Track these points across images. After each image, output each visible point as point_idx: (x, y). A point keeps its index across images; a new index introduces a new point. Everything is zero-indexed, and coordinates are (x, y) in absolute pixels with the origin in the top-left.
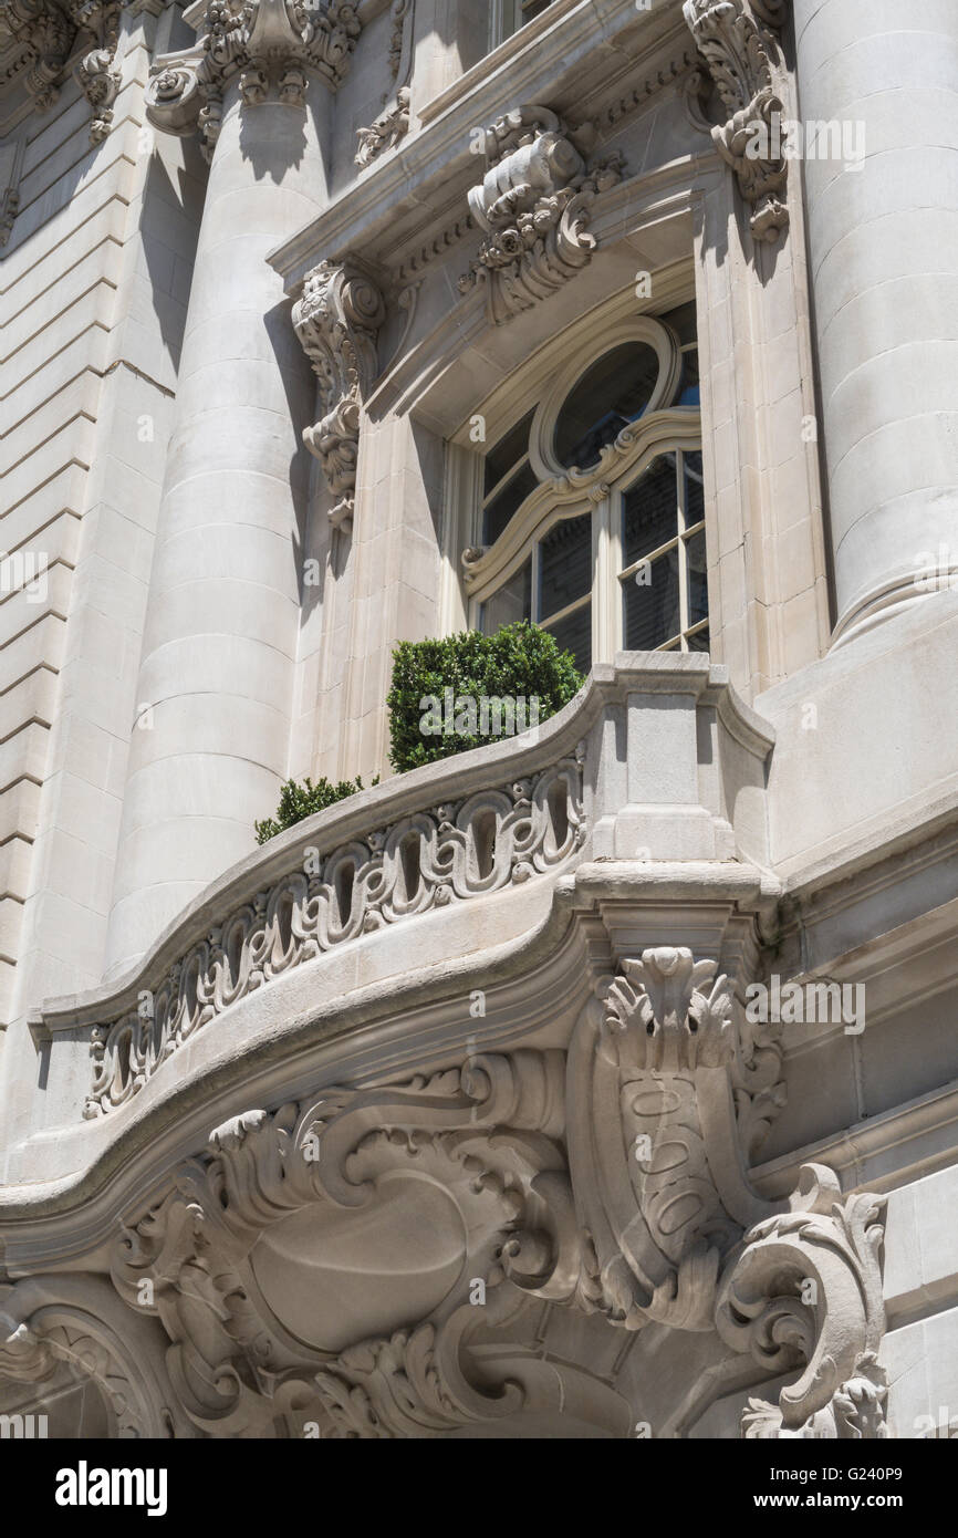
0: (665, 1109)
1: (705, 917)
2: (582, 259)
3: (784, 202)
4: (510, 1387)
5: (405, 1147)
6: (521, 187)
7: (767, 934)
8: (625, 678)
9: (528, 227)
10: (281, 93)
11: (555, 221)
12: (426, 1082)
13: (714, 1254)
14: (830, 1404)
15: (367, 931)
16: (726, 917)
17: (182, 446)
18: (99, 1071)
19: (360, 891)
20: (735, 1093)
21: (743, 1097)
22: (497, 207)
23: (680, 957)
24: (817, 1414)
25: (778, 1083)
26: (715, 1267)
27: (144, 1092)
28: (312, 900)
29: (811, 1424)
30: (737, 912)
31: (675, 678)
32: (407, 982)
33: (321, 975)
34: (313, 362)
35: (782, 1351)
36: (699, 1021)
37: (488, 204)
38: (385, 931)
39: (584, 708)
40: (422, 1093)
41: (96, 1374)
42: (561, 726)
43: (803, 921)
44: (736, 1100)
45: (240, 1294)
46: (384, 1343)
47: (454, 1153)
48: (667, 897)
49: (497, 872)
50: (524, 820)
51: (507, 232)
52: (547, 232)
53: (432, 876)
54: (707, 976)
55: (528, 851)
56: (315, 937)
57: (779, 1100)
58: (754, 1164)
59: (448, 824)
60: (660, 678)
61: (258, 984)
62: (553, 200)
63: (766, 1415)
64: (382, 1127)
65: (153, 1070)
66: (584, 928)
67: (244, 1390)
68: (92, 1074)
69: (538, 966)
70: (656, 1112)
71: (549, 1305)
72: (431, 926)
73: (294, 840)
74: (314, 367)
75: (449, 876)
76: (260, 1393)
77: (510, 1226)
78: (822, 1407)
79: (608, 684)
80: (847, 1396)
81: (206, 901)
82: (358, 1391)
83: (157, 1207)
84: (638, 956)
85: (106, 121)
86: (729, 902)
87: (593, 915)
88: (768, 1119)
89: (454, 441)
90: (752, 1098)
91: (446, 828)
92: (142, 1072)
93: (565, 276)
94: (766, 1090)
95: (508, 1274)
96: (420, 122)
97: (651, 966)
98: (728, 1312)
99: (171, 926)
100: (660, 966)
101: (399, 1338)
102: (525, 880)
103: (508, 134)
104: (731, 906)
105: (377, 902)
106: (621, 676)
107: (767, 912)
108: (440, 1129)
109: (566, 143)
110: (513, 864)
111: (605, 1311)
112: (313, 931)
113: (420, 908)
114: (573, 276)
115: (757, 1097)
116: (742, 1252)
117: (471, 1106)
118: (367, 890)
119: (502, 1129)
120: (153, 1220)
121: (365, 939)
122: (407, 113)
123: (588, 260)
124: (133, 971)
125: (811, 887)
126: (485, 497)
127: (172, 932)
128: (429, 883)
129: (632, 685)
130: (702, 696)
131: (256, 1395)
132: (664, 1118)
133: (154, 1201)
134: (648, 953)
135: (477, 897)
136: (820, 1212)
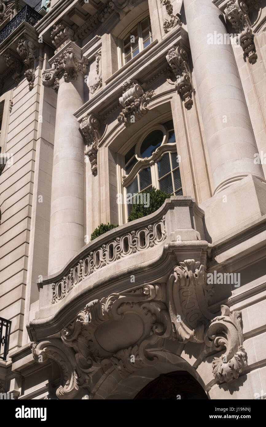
0: (189, 295)
1: (196, 252)
2: (146, 112)
3: (191, 98)
4: (155, 358)
5: (130, 306)
6: (131, 97)
7: (209, 255)
8: (174, 202)
9: (133, 106)
10: (72, 78)
11: (139, 104)
12: (135, 291)
13: (203, 326)
14: (234, 357)
15: (118, 259)
16: (201, 253)
17: (57, 155)
18: (54, 293)
19: (115, 250)
20: (204, 290)
21: (205, 291)
22: (126, 101)
23: (192, 261)
24: (231, 360)
25: (213, 288)
26: (204, 329)
27: (66, 297)
28: (104, 253)
29: (230, 362)
30: (203, 251)
31: (184, 201)
32: (130, 270)
33: (109, 269)
34: (85, 137)
35: (220, 347)
36: (197, 275)
37: (124, 101)
38: (122, 259)
39: (164, 209)
40: (134, 294)
41: (58, 361)
42: (159, 213)
43: (217, 252)
44: (204, 292)
45: (91, 341)
46: (127, 350)
47: (141, 307)
48: (189, 248)
49: (146, 245)
50: (151, 233)
51: (129, 107)
52: (138, 107)
53: (132, 246)
54: (198, 265)
55: (153, 240)
56: (105, 261)
57: (213, 291)
58: (209, 306)
59: (134, 235)
60: (181, 201)
61: (93, 272)
62: (139, 100)
63: (219, 361)
64: (125, 302)
65: (68, 292)
66: (170, 256)
67: (94, 362)
68: (52, 294)
69: (159, 264)
70: (187, 295)
71: (163, 339)
72: (133, 257)
73: (99, 240)
74: (86, 138)
75: (135, 246)
76: (97, 363)
77: (154, 322)
78: (232, 358)
79: (170, 203)
80: (237, 355)
81: (79, 254)
82: (121, 361)
83: (72, 322)
84: (183, 262)
85: (32, 85)
86: (201, 249)
87: (173, 253)
88: (211, 296)
89: (118, 152)
90: (207, 291)
91: (134, 236)
92: (65, 293)
93: (142, 116)
94: (210, 290)
95: (155, 332)
96: (105, 84)
97: (186, 263)
98: (207, 338)
99: (70, 260)
100: (188, 264)
101: (130, 348)
102: (153, 246)
103: (127, 86)
104: (202, 250)
105: (119, 253)
106: (173, 201)
107: (209, 251)
108: (138, 302)
109: (141, 87)
110: (150, 243)
111: (178, 340)
112: (105, 260)
113: (129, 253)
114: (144, 116)
115: (208, 291)
116: (210, 325)
117: (145, 296)
118: (116, 250)
119: (152, 301)
120: (72, 325)
121: (117, 261)
122: (102, 82)
123: (147, 113)
124: (61, 270)
125: (219, 245)
126: (125, 165)
127: (70, 262)
128: (131, 248)
129: (175, 203)
130: (190, 205)
131: (96, 363)
132: (189, 296)
133: (72, 321)
134: (185, 261)
135: (142, 250)
136: (226, 315)
